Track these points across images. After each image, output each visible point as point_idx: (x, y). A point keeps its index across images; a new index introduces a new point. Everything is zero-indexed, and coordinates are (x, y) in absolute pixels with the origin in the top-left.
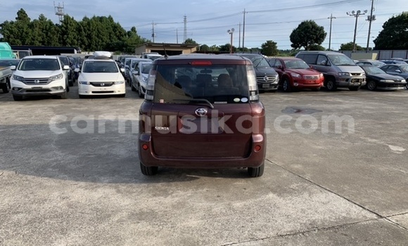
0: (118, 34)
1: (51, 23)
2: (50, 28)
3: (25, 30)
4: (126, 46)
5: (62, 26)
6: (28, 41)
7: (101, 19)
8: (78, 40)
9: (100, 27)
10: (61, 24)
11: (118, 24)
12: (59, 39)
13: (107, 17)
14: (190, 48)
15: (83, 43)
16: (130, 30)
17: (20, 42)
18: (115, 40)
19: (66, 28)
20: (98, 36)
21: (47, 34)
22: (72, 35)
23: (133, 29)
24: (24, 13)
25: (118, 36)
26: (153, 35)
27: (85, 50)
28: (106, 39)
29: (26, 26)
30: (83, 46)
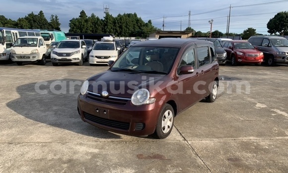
0: (139, 25)
1: (98, 19)
2: (97, 22)
3: (83, 24)
4: (144, 33)
5: (105, 20)
6: (84, 30)
7: (129, 15)
8: (113, 29)
9: (127, 20)
10: (104, 19)
11: (140, 18)
12: (102, 29)
13: (133, 14)
14: (188, 34)
15: (117, 32)
16: (147, 22)
17: (79, 31)
18: (137, 29)
19: (107, 22)
20: (126, 27)
21: (95, 25)
22: (110, 26)
23: (150, 22)
24: (84, 13)
25: (139, 27)
26: (163, 25)
27: (118, 36)
28: (131, 29)
29: (83, 21)
30: (117, 33)
